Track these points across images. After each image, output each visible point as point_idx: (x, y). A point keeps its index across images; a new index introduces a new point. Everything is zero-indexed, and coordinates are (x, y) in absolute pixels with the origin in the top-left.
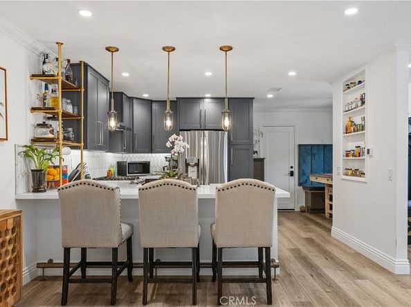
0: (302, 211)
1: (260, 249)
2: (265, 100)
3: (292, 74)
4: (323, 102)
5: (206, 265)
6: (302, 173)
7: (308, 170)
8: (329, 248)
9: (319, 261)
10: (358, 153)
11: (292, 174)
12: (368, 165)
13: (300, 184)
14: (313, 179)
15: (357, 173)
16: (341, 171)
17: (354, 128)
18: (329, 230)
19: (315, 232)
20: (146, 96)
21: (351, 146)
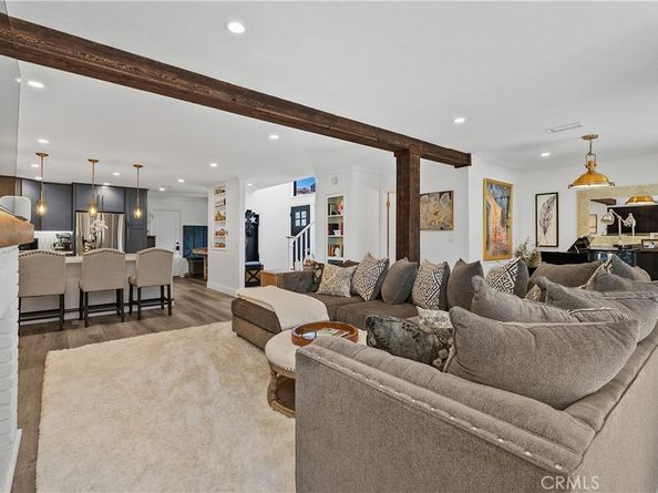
0: (186, 276)
1: (162, 287)
2: (156, 191)
3: (181, 181)
4: (203, 196)
5: (126, 305)
6: (186, 247)
7: (191, 245)
8: (209, 294)
9: (198, 298)
10: (222, 234)
11: (178, 248)
12: (228, 240)
13: (184, 256)
14: (194, 251)
15: (222, 245)
16: (213, 244)
17: (220, 218)
18: (205, 285)
19: (196, 287)
20: (39, 178)
21: (219, 229)
